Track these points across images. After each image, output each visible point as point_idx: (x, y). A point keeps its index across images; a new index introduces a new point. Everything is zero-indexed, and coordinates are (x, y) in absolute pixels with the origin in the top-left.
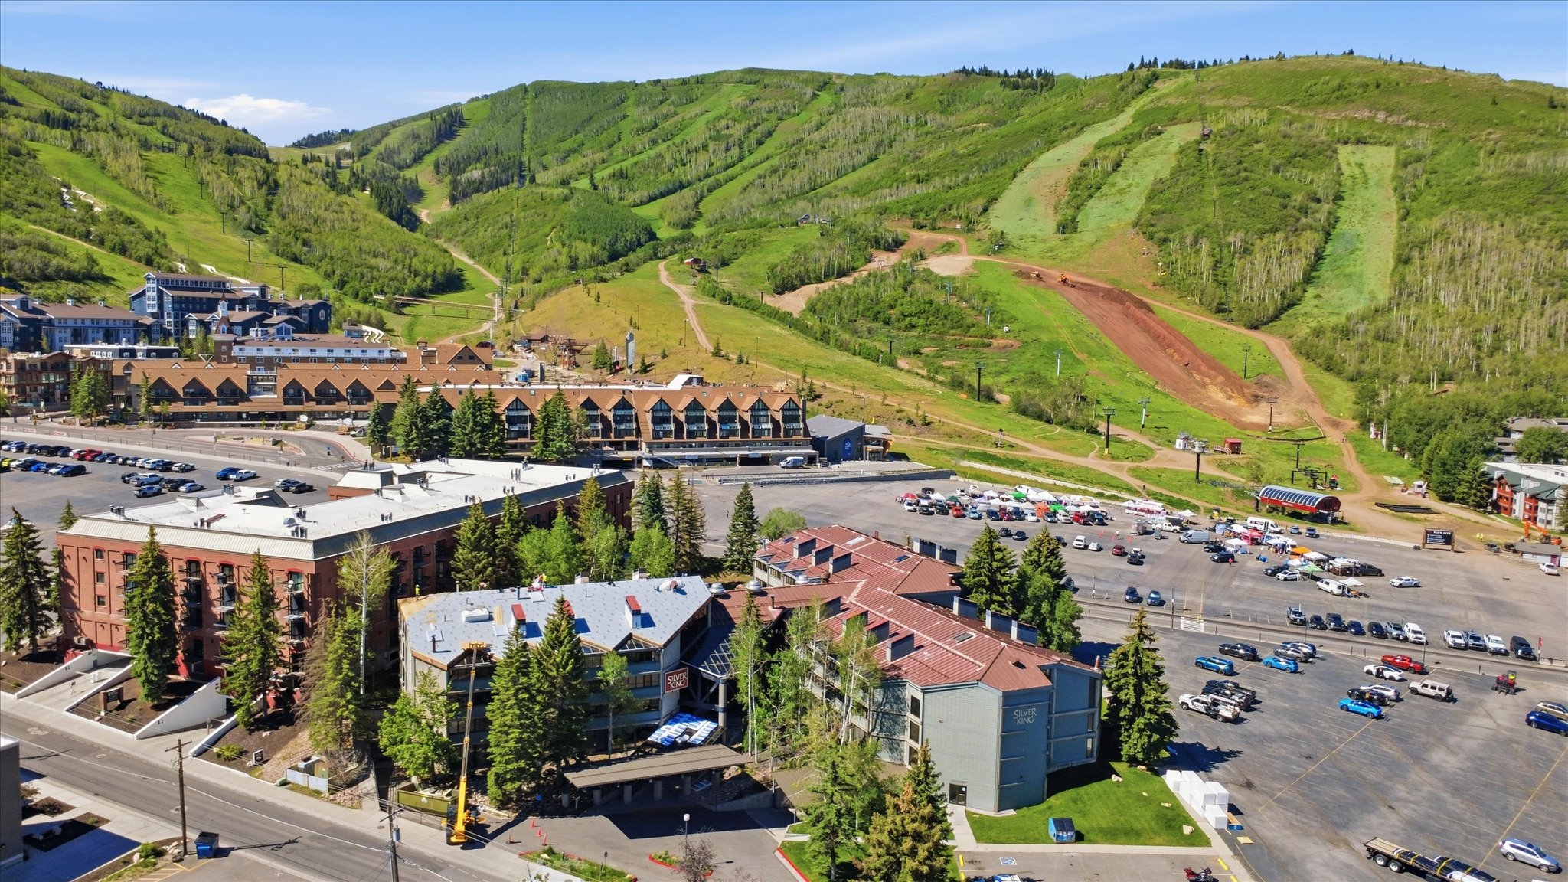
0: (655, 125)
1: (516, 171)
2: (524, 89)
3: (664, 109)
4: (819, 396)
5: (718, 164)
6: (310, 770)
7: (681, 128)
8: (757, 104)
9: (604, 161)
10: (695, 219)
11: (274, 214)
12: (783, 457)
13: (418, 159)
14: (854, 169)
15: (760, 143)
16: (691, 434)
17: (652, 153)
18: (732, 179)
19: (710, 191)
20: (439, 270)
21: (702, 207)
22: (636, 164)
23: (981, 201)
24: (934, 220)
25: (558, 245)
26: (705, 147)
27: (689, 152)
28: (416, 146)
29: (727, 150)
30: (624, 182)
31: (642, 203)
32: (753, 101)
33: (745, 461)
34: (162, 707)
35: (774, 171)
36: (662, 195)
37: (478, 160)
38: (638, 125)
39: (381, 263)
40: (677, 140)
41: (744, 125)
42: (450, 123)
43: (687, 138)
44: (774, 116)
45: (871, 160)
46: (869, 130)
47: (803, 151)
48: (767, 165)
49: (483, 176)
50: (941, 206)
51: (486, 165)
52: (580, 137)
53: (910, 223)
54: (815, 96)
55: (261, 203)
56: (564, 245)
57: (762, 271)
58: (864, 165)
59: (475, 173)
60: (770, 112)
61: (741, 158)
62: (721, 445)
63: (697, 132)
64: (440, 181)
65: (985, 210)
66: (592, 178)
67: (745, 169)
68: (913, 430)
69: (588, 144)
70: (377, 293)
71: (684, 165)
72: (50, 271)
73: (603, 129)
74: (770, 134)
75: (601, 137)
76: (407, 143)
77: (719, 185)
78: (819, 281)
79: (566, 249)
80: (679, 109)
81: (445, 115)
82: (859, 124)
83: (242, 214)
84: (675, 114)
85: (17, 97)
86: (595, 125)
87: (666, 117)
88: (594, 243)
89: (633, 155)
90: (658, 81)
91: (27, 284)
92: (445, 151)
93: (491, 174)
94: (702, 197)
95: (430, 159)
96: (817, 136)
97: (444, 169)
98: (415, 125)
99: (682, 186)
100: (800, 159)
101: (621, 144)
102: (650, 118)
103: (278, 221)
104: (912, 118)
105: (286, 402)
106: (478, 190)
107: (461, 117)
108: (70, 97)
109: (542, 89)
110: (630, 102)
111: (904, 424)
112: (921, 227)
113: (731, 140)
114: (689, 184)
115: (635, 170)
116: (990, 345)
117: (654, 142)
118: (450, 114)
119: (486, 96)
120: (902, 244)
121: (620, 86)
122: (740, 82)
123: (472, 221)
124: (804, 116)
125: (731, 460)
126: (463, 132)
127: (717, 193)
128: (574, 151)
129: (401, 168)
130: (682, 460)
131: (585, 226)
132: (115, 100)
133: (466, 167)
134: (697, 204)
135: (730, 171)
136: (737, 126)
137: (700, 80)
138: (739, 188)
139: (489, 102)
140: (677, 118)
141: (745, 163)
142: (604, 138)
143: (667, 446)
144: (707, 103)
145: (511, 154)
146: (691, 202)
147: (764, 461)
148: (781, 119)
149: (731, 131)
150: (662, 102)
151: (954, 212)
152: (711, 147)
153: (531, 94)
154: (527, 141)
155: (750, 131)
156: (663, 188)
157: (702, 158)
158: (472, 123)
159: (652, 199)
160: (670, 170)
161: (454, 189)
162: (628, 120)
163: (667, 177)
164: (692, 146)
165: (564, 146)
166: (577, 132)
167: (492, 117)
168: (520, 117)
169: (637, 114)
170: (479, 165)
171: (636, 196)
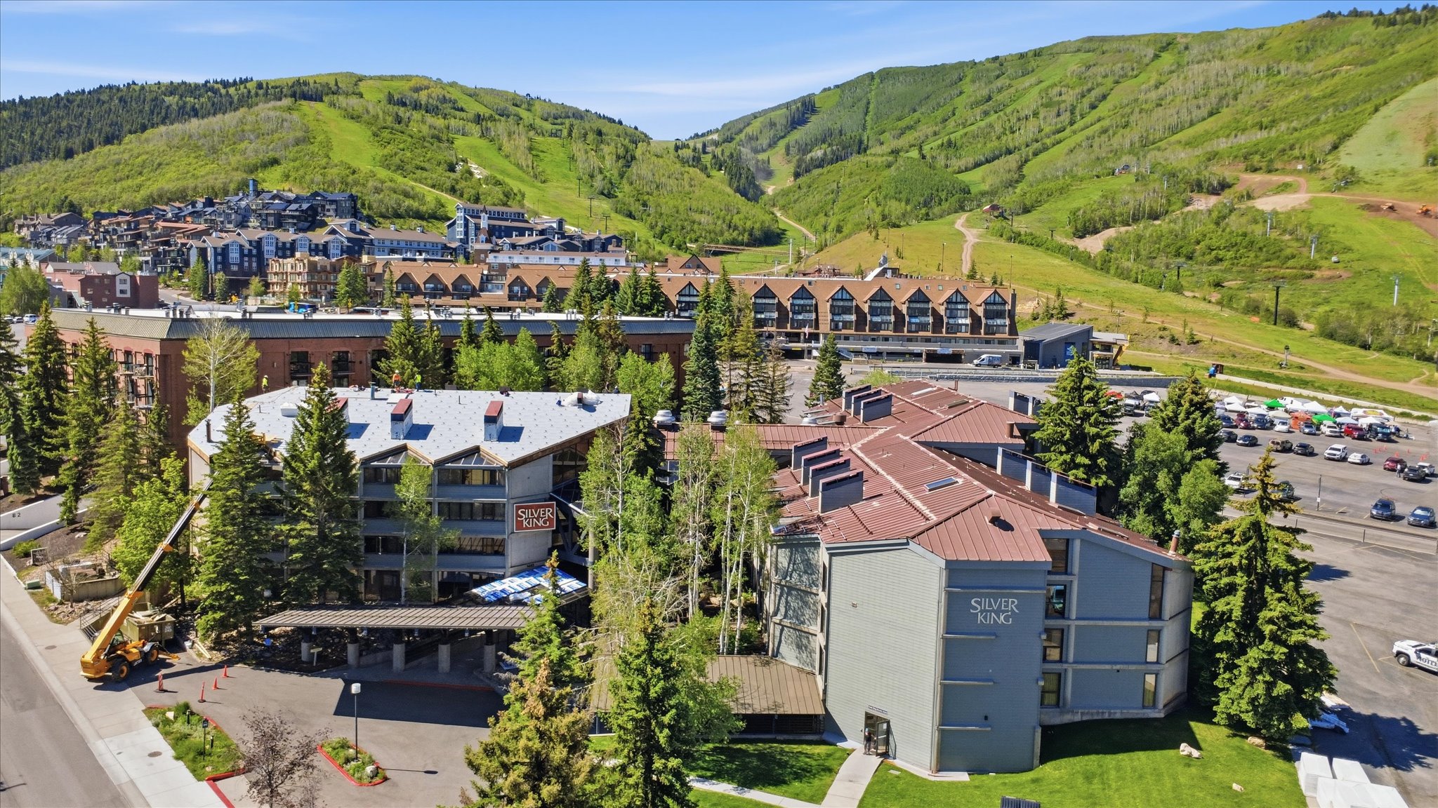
0: (990, 98)
1: (855, 148)
2: (871, 76)
3: (999, 83)
4: (1072, 315)
5: (1047, 129)
6: (60, 576)
7: (1013, 99)
8: (1093, 70)
9: (935, 134)
10: (1017, 180)
11: (625, 181)
12: (978, 355)
13: (772, 145)
14: (1192, 124)
15: (1093, 107)
16: (876, 327)
17: (982, 124)
18: (1060, 142)
19: (1036, 154)
20: (757, 226)
21: (1025, 170)
22: (966, 134)
23: (1331, 138)
24: (1271, 161)
25: (873, 204)
26: (1036, 114)
27: (1019, 120)
28: (772, 133)
29: (1058, 115)
30: (951, 151)
31: (967, 169)
32: (1088, 67)
33: (932, 357)
35: (1105, 131)
36: (988, 161)
37: (824, 141)
38: (973, 99)
39: (703, 218)
40: (1009, 110)
41: (1078, 90)
42: (804, 110)
43: (1019, 108)
44: (1110, 80)
45: (1211, 114)
46: (1212, 83)
47: (1137, 110)
48: (1097, 127)
49: (825, 154)
50: (1281, 146)
51: (830, 145)
52: (916, 115)
53: (1242, 166)
54: (1157, 56)
55: (615, 172)
56: (878, 205)
57: (1064, 217)
58: (1204, 119)
59: (818, 153)
60: (1106, 76)
61: (1072, 123)
62: (910, 340)
63: (1030, 101)
64: (788, 161)
65: (1335, 147)
66: (922, 150)
67: (1075, 132)
68: (1175, 349)
69: (923, 121)
70: (691, 241)
71: (1013, 132)
72: (402, 210)
73: (939, 106)
74: (1104, 97)
75: (937, 113)
76: (765, 131)
77: (1046, 149)
79: (880, 208)
80: (1014, 83)
81: (799, 104)
82: (1201, 79)
83: (598, 183)
84: (1010, 86)
85: (465, 107)
86: (932, 102)
87: (1000, 90)
88: (908, 202)
89: (964, 127)
90: (997, 58)
91: (381, 220)
92: (798, 135)
93: (833, 152)
94: (1026, 161)
95: (782, 143)
96: (1153, 95)
97: (793, 151)
98: (773, 115)
99: (1008, 152)
100: (1132, 118)
101: (954, 118)
102: (985, 92)
103: (627, 188)
104: (1263, 67)
105: (511, 298)
106: (820, 166)
107: (813, 106)
108: (502, 105)
109: (887, 75)
110: (968, 79)
111: (1166, 343)
112: (1255, 170)
113: (1063, 106)
114: (1018, 149)
115: (964, 140)
116: (1311, 276)
117: (986, 113)
118: (804, 104)
119: (837, 86)
120: (1230, 186)
121: (961, 65)
122: (1079, 50)
123: (805, 190)
124: (1143, 77)
125: (915, 356)
126: (814, 119)
127: (1045, 156)
128: (910, 128)
129: (757, 152)
130: (858, 353)
131: (901, 187)
132: (537, 107)
133: (812, 148)
134: (1020, 168)
135: (1058, 136)
136: (1071, 92)
137: (1037, 53)
138: (1066, 150)
139: (839, 90)
140: (1012, 90)
141: (1076, 126)
142: (940, 114)
144: (1042, 74)
145: (853, 134)
146: (1014, 165)
147: (955, 358)
148: (1117, 82)
149: (1063, 97)
150: (998, 77)
151: (1296, 152)
152: (1041, 116)
153: (877, 80)
154: (869, 122)
155: (1083, 96)
156: (989, 154)
157: (1032, 125)
158: (822, 110)
159: (977, 165)
160: (999, 138)
161: (799, 166)
162: (964, 96)
163: (993, 145)
164: (1022, 114)
165: (902, 124)
166: (915, 111)
167: (840, 104)
168: (865, 101)
169: (972, 90)
170: (824, 146)
171: (962, 163)
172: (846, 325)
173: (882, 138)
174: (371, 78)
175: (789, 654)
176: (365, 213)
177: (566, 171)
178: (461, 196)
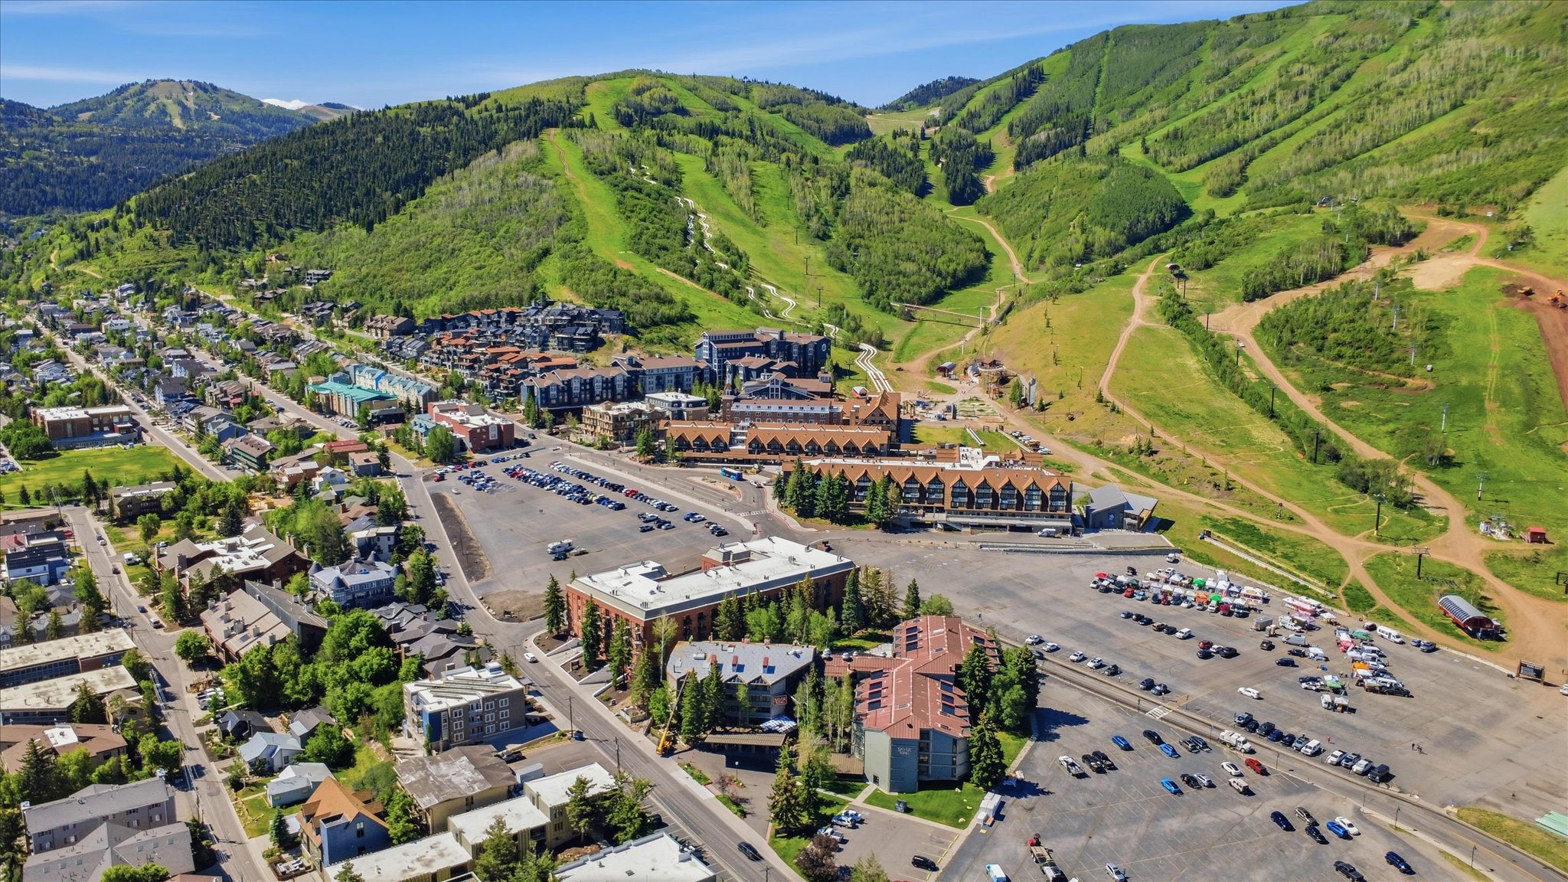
0: (1228, 72)
1: (1081, 132)
2: (1106, 36)
3: (1242, 51)
4: (1156, 452)
5: (1282, 116)
6: (627, 713)
7: (1250, 75)
8: (1341, 41)
9: (1163, 119)
10: (1239, 185)
11: (839, 219)
12: (1040, 528)
13: (996, 120)
14: (1432, 118)
15: (1335, 88)
16: (980, 506)
17: (1214, 106)
18: (1289, 135)
19: (1263, 151)
20: (961, 267)
21: (1249, 171)
22: (1195, 120)
24: (1462, 206)
25: (1078, 231)
26: (1272, 95)
27: (1254, 104)
28: (995, 109)
29: (1296, 98)
30: (1177, 143)
31: (1190, 167)
32: (1337, 38)
33: (1014, 528)
34: (590, 672)
35: (1338, 126)
36: (1213, 157)
37: (1049, 119)
38: (1209, 73)
39: (910, 267)
40: (1244, 90)
41: (1320, 68)
42: (1031, 78)
43: (1255, 87)
44: (1358, 54)
45: (1454, 107)
46: (1463, 69)
47: (1375, 101)
48: (1330, 120)
49: (1049, 138)
51: (1055, 126)
52: (1150, 88)
53: (1436, 208)
54: (1413, 24)
55: (830, 208)
56: (1083, 231)
58: (1445, 113)
59: (1041, 136)
60: (1353, 49)
61: (1310, 108)
62: (1002, 515)
63: (1267, 81)
64: (1012, 143)
66: (1144, 141)
67: (1308, 123)
69: (1156, 97)
70: (896, 300)
71: (1247, 118)
73: (1174, 79)
74: (1349, 76)
75: (1171, 88)
76: (988, 106)
77: (1274, 143)
78: (1296, 285)
80: (1256, 51)
81: (1026, 72)
82: (1452, 62)
83: (814, 222)
84: (1251, 56)
85: (685, 104)
86: (1165, 75)
87: (1240, 62)
89: (1196, 110)
90: (1241, 18)
92: (1022, 111)
93: (1057, 135)
94: (1252, 159)
95: (1007, 119)
96: (1397, 80)
97: (1017, 130)
98: (998, 85)
99: (1237, 145)
100: (1369, 111)
101: (1189, 95)
102: (1224, 64)
103: (840, 228)
104: (1521, 49)
105: (751, 452)
106: (1042, 156)
107: (1041, 73)
108: (721, 97)
109: (1122, 36)
110: (1208, 44)
111: (1211, 487)
112: (1446, 214)
113: (1302, 87)
114: (1246, 141)
115: (1193, 128)
116: (1403, 385)
117: (1221, 93)
118: (1031, 72)
119: (1069, 47)
120: (1415, 235)
121: (1204, 25)
122: (1331, 12)
123: (1018, 199)
124: (1391, 54)
125: (1002, 527)
126: (1042, 89)
127: (1270, 154)
128: (1140, 104)
129: (978, 131)
130: (966, 525)
131: (1108, 210)
132: (756, 93)
133: (1037, 127)
134: (1243, 169)
135: (1288, 128)
136: (1313, 70)
137: (1286, 14)
138: (1294, 147)
139: (1069, 53)
140: (1251, 63)
141: (1315, 112)
142: (1174, 88)
143: (961, 513)
144: (1287, 43)
145: (1080, 111)
146: (1236, 166)
147: (1028, 529)
148: (1365, 58)
149: (1305, 77)
150: (1240, 43)
151: (1490, 196)
152: (1278, 98)
153: (1111, 42)
154: (1098, 96)
155: (1326, 74)
156: (1215, 148)
157: (1266, 110)
158: (1052, 78)
159: (1201, 162)
160: (1229, 126)
161: (1020, 154)
162: (1202, 66)
163: (1223, 136)
164: (1258, 96)
165: (1132, 100)
166: (1148, 83)
167: (1070, 71)
168: (1096, 69)
169: (1211, 59)
170: (1048, 125)
171: (1184, 161)
172: (961, 504)
173: (1110, 116)
174: (596, 79)
175: (857, 756)
176: (631, 324)
177: (784, 209)
178: (699, 280)
